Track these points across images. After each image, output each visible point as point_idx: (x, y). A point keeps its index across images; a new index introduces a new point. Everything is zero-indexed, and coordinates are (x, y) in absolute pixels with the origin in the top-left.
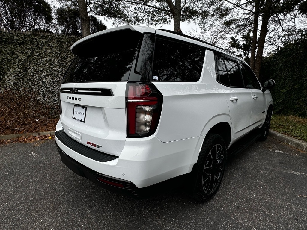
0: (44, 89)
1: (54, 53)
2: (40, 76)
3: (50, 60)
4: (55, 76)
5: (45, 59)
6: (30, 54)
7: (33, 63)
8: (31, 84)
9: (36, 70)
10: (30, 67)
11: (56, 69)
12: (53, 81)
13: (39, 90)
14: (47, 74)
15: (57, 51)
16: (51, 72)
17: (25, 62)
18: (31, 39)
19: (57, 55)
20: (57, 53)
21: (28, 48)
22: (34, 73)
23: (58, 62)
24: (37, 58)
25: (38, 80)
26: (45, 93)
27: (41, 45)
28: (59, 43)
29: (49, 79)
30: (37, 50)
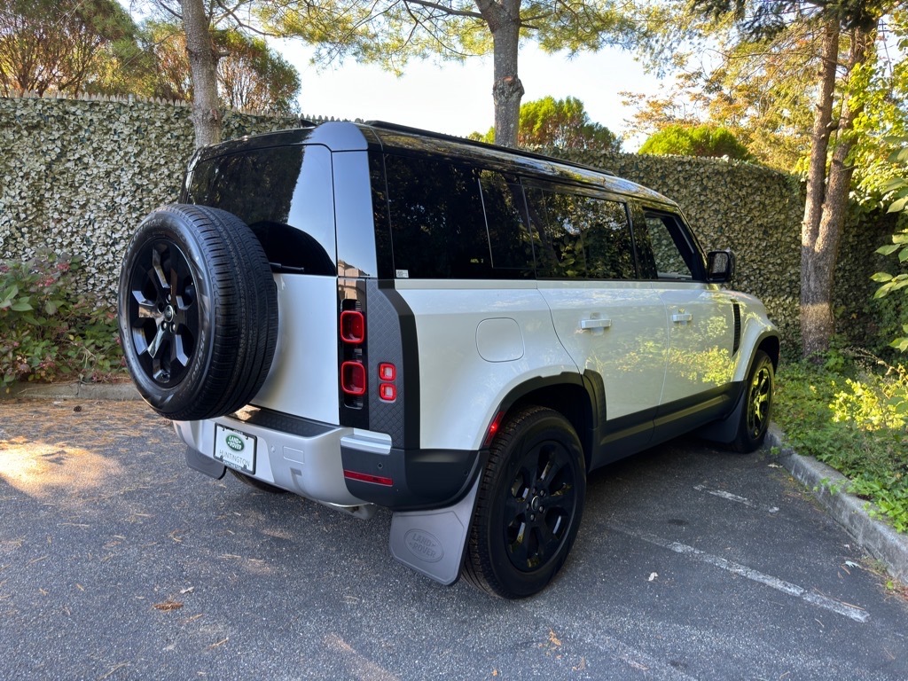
0: (86, 261)
1: (122, 153)
2: (78, 220)
3: (108, 174)
4: (119, 223)
5: (95, 171)
6: (54, 157)
7: (63, 182)
8: (52, 243)
9: (68, 204)
10: (53, 194)
11: (125, 200)
12: (114, 236)
14: (99, 217)
15: (130, 149)
16: (109, 209)
17: (40, 179)
18: (61, 114)
19: (130, 158)
20: (129, 152)
21: (50, 139)
22: (61, 213)
23: (132, 180)
24: (74, 167)
25: (71, 231)
26: (90, 272)
27: (86, 131)
28: (137, 124)
29: (103, 232)
30: (74, 146)
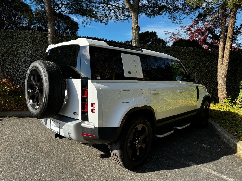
0: (17, 76)
1: (28, 46)
2: (15, 65)
3: (24, 52)
4: (27, 66)
5: (21, 51)
6: (9, 47)
7: (11, 54)
8: (8, 71)
9: (13, 60)
10: (8, 58)
11: (29, 59)
12: (25, 69)
13: (14, 77)
14: (21, 64)
15: (30, 45)
16: (24, 62)
17: (5, 53)
18: (11, 35)
19: (30, 48)
20: (30, 46)
21: (8, 43)
22: (11, 63)
23: (31, 54)
24: (15, 50)
26: (18, 79)
27: (18, 40)
28: (33, 38)
29: (22, 68)
30: (15, 44)
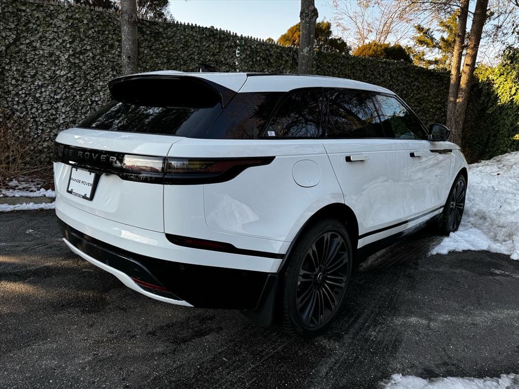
0: (37, 113)
1: (61, 41)
2: (30, 86)
3: (51, 55)
4: (60, 88)
5: (41, 52)
7: (18, 59)
8: (11, 101)
10: (11, 67)
11: (63, 73)
12: (56, 97)
13: (27, 114)
14: (45, 83)
16: (52, 78)
18: (15, 10)
19: (66, 45)
20: (66, 40)
21: (8, 28)
22: (17, 80)
23: (67, 59)
24: (26, 49)
25: (25, 93)
26: (39, 121)
27: (34, 24)
28: (71, 21)
29: (47, 94)
30: (25, 34)
